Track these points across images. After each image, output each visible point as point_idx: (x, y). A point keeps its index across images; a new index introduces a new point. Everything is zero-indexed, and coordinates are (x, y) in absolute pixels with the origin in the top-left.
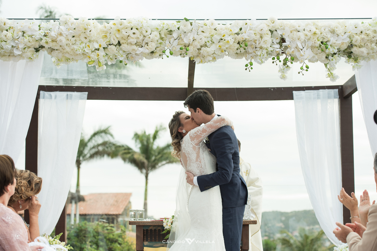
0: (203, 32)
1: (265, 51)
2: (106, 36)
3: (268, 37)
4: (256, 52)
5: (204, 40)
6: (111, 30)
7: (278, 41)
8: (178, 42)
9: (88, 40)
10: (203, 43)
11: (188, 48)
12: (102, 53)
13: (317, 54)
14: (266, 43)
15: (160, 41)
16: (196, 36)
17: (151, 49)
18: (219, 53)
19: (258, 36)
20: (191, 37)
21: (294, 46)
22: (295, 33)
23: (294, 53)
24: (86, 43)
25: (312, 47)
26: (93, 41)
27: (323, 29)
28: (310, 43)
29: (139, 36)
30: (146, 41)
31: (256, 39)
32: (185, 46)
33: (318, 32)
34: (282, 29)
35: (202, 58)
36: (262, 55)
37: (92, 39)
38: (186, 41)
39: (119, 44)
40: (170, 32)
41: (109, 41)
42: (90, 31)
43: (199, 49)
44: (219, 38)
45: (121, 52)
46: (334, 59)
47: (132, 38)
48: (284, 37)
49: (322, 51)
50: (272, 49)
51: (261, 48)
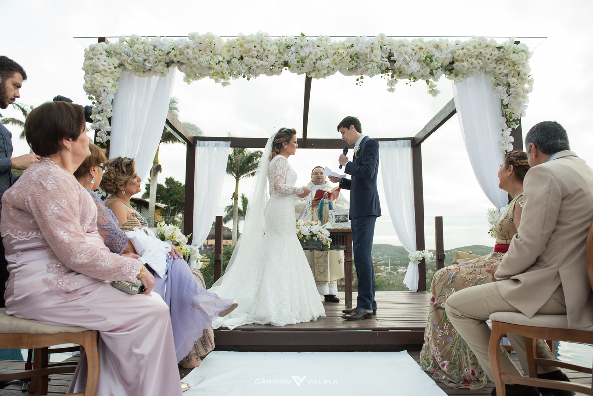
0: (318, 46)
1: (375, 65)
2: (230, 51)
3: (378, 52)
4: (367, 66)
5: (320, 54)
6: (234, 44)
7: (387, 55)
8: (296, 56)
9: (213, 53)
10: (318, 56)
11: (304, 61)
12: (225, 65)
13: (422, 68)
14: (376, 57)
15: (279, 55)
16: (311, 50)
17: (271, 61)
18: (333, 66)
19: (369, 50)
20: (307, 50)
21: (402, 59)
22: (402, 48)
23: (402, 67)
24: (211, 57)
25: (419, 61)
26: (218, 54)
27: (428, 45)
28: (416, 58)
29: (259, 49)
30: (266, 54)
31: (367, 52)
32: (302, 60)
33: (423, 46)
34: (390, 45)
35: (317, 72)
36: (372, 68)
37: (217, 53)
38: (303, 54)
39: (242, 58)
40: (288, 47)
41: (233, 55)
42: (215, 45)
43: (314, 63)
44: (333, 52)
45: (243, 65)
46: (438, 72)
47: (254, 51)
48: (392, 51)
49: (427, 64)
50: (382, 62)
51: (372, 61)
